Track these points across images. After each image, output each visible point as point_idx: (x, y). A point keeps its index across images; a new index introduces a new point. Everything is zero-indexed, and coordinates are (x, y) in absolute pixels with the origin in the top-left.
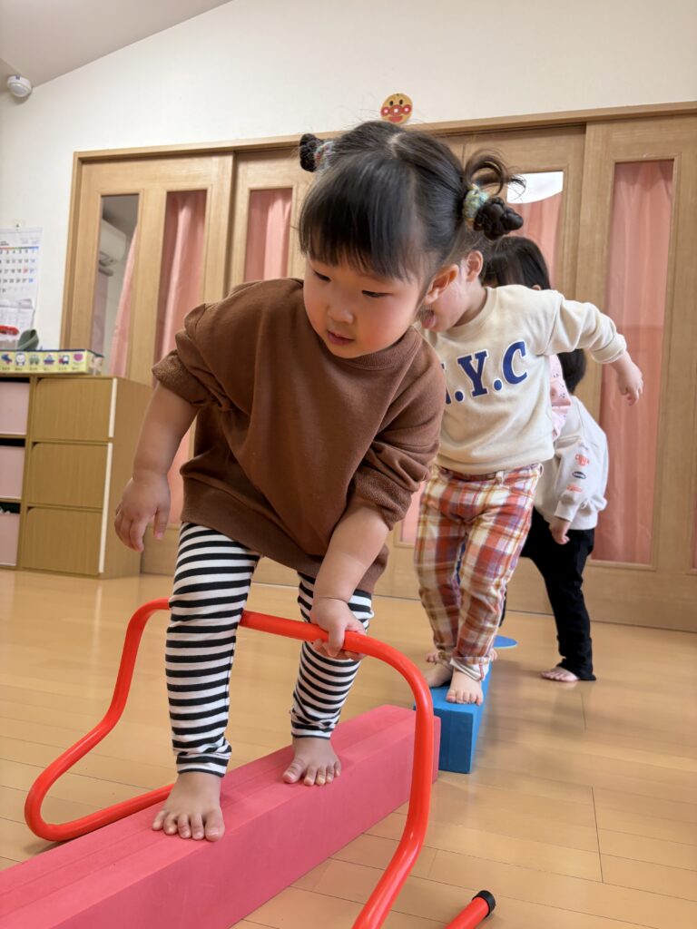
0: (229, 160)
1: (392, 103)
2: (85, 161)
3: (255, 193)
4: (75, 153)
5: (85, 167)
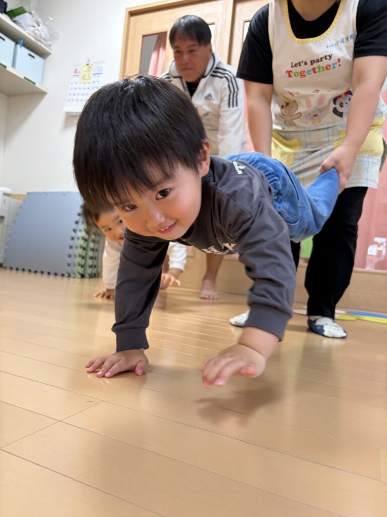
2: (133, 14)
4: (127, 9)
5: (133, 18)
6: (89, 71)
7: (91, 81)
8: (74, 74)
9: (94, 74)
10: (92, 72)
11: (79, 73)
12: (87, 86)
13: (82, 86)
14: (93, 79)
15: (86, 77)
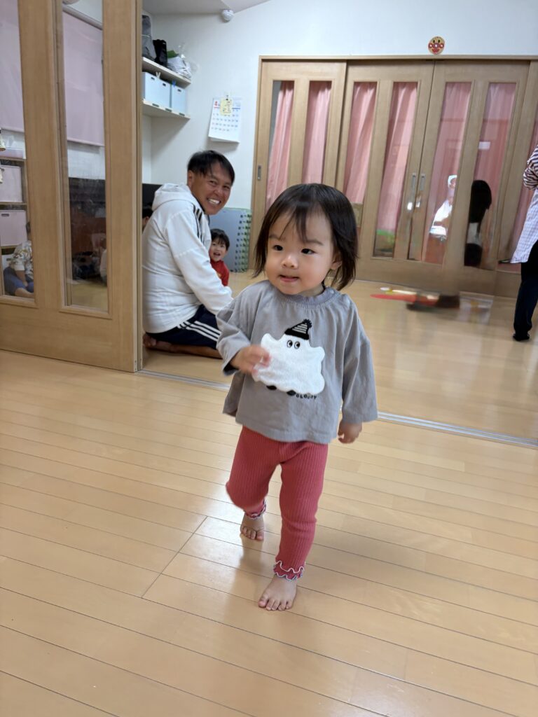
0: (344, 65)
1: (434, 41)
2: (264, 60)
3: (357, 84)
4: (260, 56)
5: (264, 64)
6: (229, 105)
7: (231, 114)
8: (214, 106)
9: (233, 108)
10: (231, 107)
11: (219, 105)
12: (227, 118)
13: (223, 117)
14: (233, 112)
15: (227, 111)
